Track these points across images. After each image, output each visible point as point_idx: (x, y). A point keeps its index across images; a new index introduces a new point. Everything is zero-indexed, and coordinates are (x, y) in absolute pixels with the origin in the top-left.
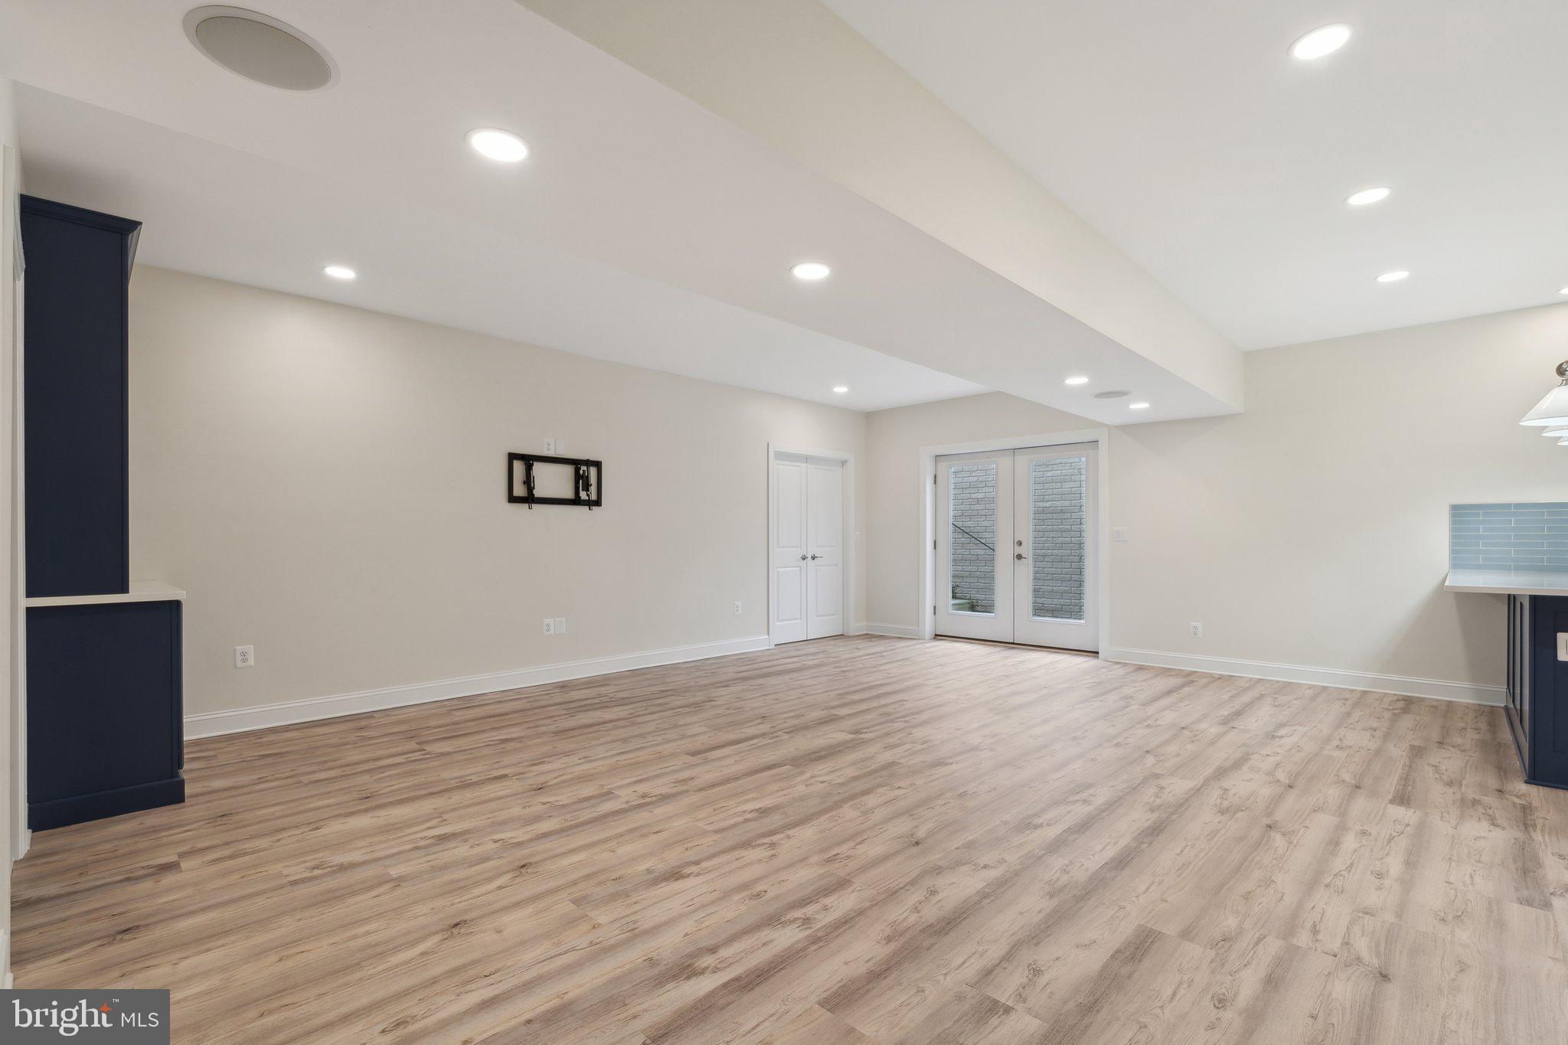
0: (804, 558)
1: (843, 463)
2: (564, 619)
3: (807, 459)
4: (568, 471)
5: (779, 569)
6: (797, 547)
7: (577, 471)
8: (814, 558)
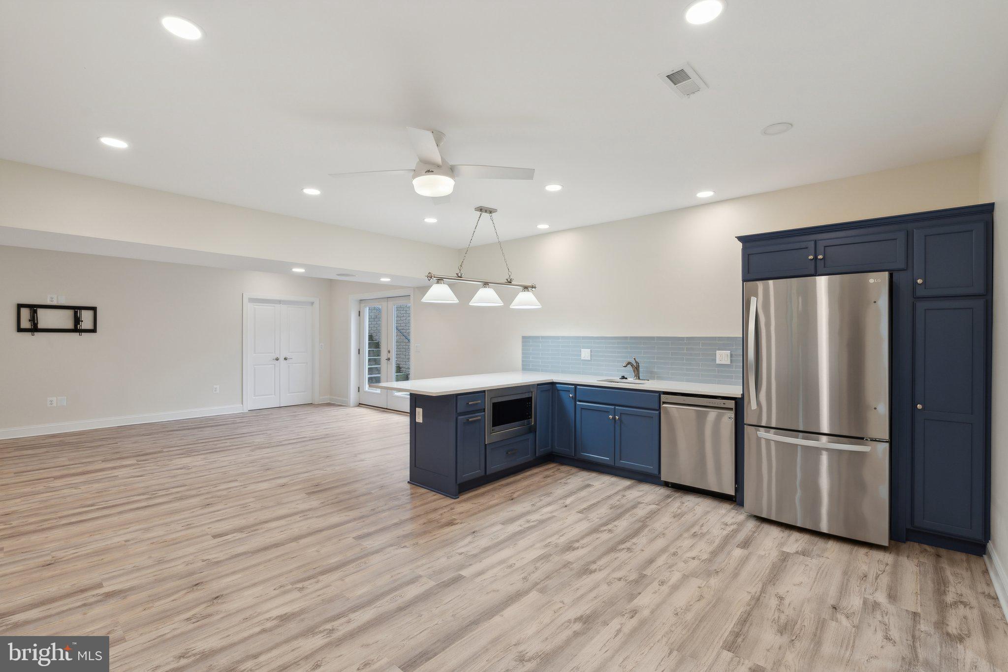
0: (277, 359)
1: (312, 303)
2: (65, 397)
3: (280, 302)
4: (70, 313)
5: (255, 366)
6: (273, 353)
7: (76, 313)
8: (285, 359)
